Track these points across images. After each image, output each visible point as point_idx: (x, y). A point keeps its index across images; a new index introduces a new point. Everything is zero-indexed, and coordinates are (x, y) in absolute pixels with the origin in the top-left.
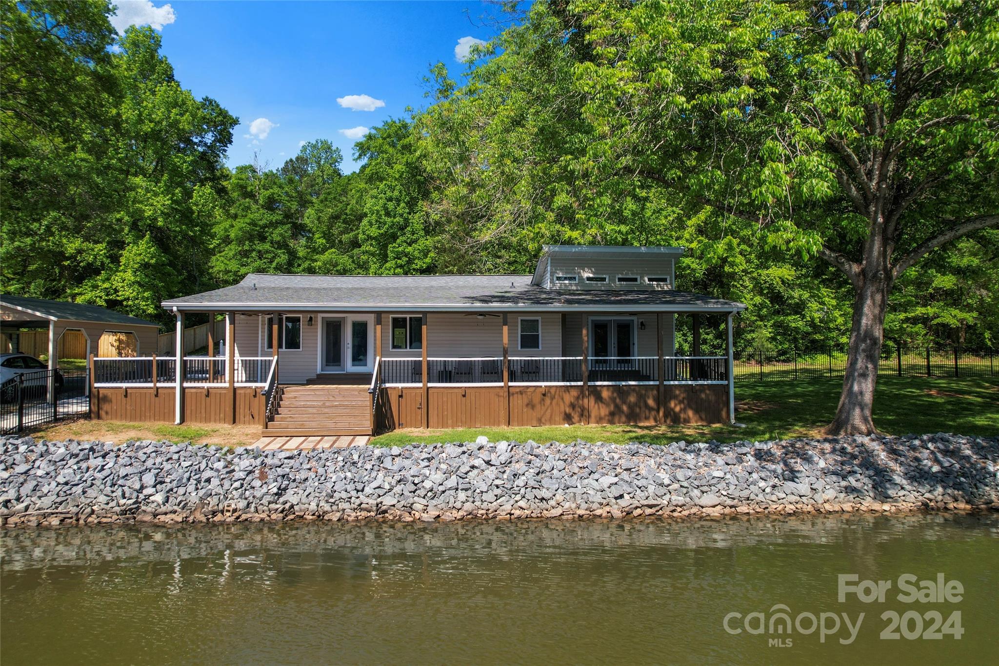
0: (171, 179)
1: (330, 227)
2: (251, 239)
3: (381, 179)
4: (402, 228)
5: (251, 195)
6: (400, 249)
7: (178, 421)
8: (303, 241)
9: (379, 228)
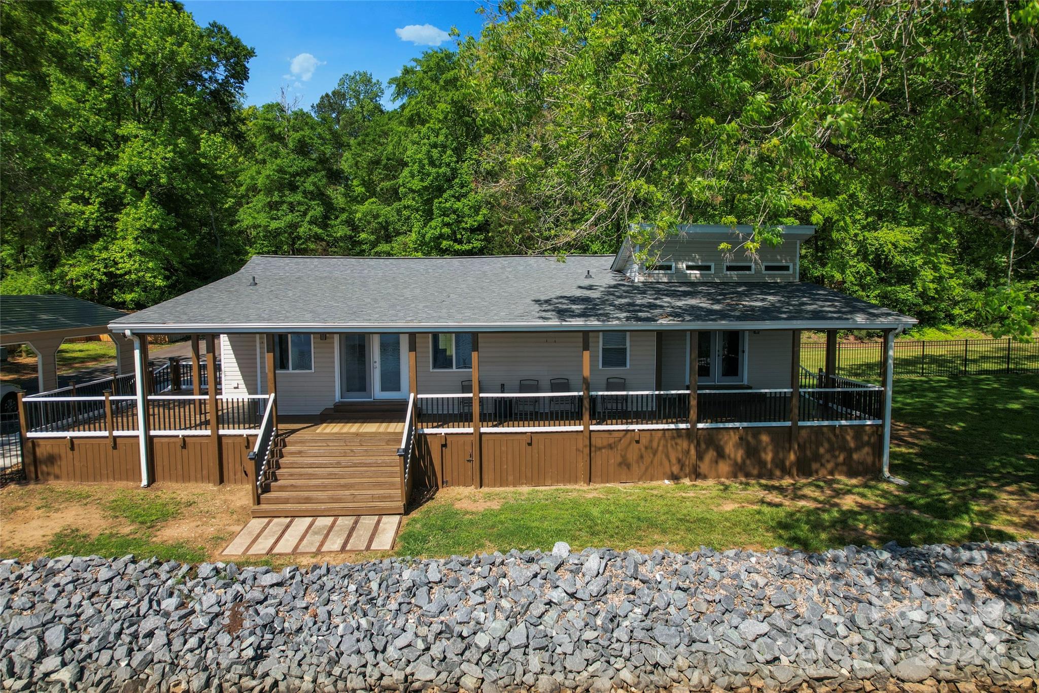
0: (173, 124)
1: (370, 173)
2: (280, 188)
3: (423, 122)
4: (449, 180)
5: (280, 138)
6: (448, 205)
7: (144, 482)
8: (341, 189)
9: (422, 180)
